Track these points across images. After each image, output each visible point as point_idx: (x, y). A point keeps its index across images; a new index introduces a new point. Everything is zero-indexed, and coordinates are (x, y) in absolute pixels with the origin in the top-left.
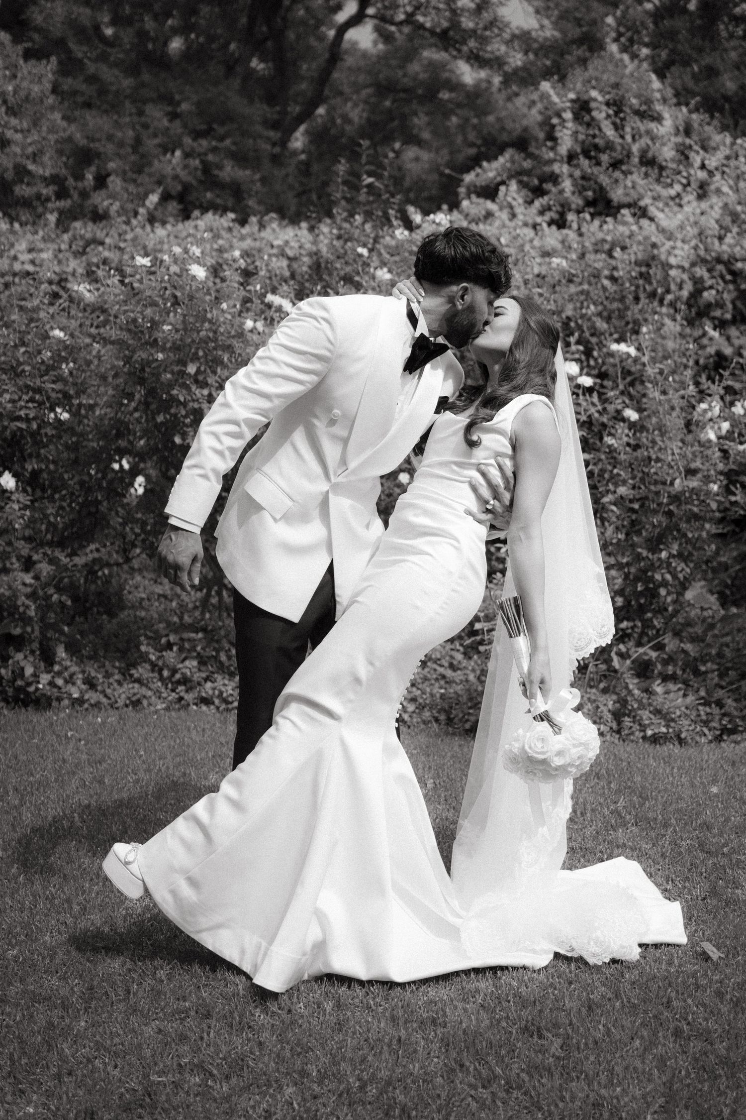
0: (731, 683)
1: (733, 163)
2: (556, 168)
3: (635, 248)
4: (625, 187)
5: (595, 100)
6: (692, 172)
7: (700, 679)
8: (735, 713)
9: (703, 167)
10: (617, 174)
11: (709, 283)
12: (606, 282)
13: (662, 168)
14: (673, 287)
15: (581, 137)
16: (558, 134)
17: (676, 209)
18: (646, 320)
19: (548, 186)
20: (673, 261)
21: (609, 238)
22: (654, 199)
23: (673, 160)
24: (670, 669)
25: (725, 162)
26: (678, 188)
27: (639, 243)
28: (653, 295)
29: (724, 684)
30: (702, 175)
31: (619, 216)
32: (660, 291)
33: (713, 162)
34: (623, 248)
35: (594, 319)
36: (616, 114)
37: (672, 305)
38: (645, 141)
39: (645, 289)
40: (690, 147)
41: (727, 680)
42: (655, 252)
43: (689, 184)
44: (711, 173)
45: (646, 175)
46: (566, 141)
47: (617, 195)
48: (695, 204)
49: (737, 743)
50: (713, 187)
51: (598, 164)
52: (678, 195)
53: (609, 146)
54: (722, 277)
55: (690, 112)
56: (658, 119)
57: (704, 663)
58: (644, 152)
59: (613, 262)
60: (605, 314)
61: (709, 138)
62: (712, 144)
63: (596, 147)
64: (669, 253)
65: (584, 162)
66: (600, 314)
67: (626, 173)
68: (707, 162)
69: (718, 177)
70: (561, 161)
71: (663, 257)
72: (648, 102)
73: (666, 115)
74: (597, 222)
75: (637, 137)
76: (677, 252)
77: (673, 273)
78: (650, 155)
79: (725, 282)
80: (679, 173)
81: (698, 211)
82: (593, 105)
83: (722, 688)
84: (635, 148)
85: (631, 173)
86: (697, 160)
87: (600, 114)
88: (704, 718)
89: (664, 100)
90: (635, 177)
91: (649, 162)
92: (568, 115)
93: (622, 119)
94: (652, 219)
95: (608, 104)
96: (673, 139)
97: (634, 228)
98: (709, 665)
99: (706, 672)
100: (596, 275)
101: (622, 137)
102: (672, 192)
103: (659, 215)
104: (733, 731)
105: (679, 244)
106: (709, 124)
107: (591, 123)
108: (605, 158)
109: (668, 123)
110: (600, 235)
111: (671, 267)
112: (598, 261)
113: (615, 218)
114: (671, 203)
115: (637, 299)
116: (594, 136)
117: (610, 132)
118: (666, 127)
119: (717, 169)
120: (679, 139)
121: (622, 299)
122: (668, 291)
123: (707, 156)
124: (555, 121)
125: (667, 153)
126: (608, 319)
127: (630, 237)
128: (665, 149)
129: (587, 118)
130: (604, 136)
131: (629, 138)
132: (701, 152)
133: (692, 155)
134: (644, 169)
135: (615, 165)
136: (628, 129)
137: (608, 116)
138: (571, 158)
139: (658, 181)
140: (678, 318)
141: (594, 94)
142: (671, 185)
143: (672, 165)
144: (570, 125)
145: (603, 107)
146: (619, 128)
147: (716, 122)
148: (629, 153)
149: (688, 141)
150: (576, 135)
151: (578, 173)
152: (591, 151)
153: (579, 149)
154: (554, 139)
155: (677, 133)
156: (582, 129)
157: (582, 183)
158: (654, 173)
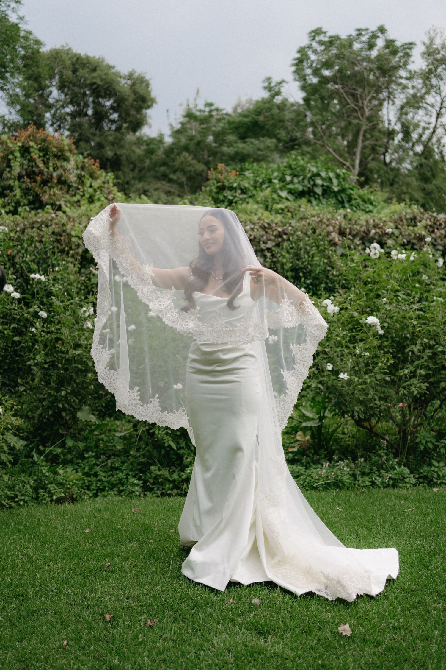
0: (103, 462)
1: (106, 185)
2: (11, 182)
3: (54, 226)
4: (50, 195)
5: (32, 147)
6: (86, 189)
7: (86, 461)
8: (104, 479)
9: (91, 186)
10: (46, 188)
12: (38, 244)
13: (70, 187)
14: (73, 247)
15: (25, 167)
16: (12, 164)
17: (77, 208)
18: (59, 264)
19: (7, 192)
20: (73, 233)
21: (39, 220)
22: (65, 202)
23: (75, 182)
24: (69, 457)
25: (102, 185)
26: (78, 197)
27: (56, 224)
28: (62, 251)
29: (98, 463)
30: (91, 190)
31: (45, 209)
32: (66, 249)
33: (96, 184)
34: (47, 226)
35: (30, 263)
36: (44, 156)
37: (73, 256)
38: (60, 171)
39: (58, 248)
40: (84, 176)
41: (100, 460)
42: (64, 228)
43: (84, 195)
45: (61, 189)
46: (17, 170)
47: (45, 198)
48: (86, 205)
49: (105, 496)
50: (96, 197)
51: (35, 181)
52: (79, 201)
53: (41, 173)
55: (85, 158)
56: (67, 160)
57: (88, 451)
58: (60, 177)
59: (41, 233)
60: (36, 261)
61: (94, 172)
62: (96, 175)
63: (34, 172)
64: (72, 229)
65: (26, 179)
66: (33, 261)
67: (50, 188)
68: (93, 184)
69: (98, 192)
70: (14, 179)
71: (68, 231)
72: (62, 150)
73: (72, 159)
74: (33, 212)
75: (56, 169)
76: (76, 228)
77: (73, 239)
78: (63, 178)
80: (79, 189)
81: (89, 209)
82: (31, 150)
83: (98, 465)
84: (55, 174)
85: (53, 188)
86: (88, 183)
87: (35, 154)
88: (87, 484)
89: (70, 151)
90: (55, 189)
91: (62, 182)
92: (18, 154)
93: (48, 159)
94: (64, 212)
95: (40, 150)
96: (75, 171)
97: (53, 215)
98: (90, 453)
99: (89, 457)
100: (31, 240)
101: (48, 168)
102: (75, 199)
103: (68, 210)
104: (103, 490)
105: (77, 225)
106: (94, 165)
107: (31, 160)
108: (38, 179)
109: (72, 163)
110: (35, 219)
111: (73, 236)
112: (34, 233)
113: (43, 210)
114: (75, 205)
115: (54, 253)
116: (32, 167)
117: (41, 165)
118: (71, 165)
119: (98, 188)
120: (79, 172)
121: (46, 253)
122: (71, 249)
123: (93, 181)
124: (11, 157)
125: (72, 178)
126: (38, 264)
127: (51, 220)
128: (71, 176)
129: (28, 157)
130: (37, 167)
131: (51, 169)
132: (90, 179)
133: (85, 180)
134: (60, 186)
135: (45, 183)
136: (51, 164)
137: (40, 157)
138: (20, 177)
139: (67, 192)
140: (76, 263)
141: (32, 144)
142: (74, 195)
143: (75, 185)
144: (19, 159)
145: (37, 151)
146: (46, 163)
147: (97, 164)
148: (52, 177)
149: (83, 173)
150: (22, 165)
151: (24, 186)
152: (31, 175)
153: (24, 173)
154: (10, 167)
155: (77, 168)
156: (25, 162)
157: (26, 192)
158: (65, 188)
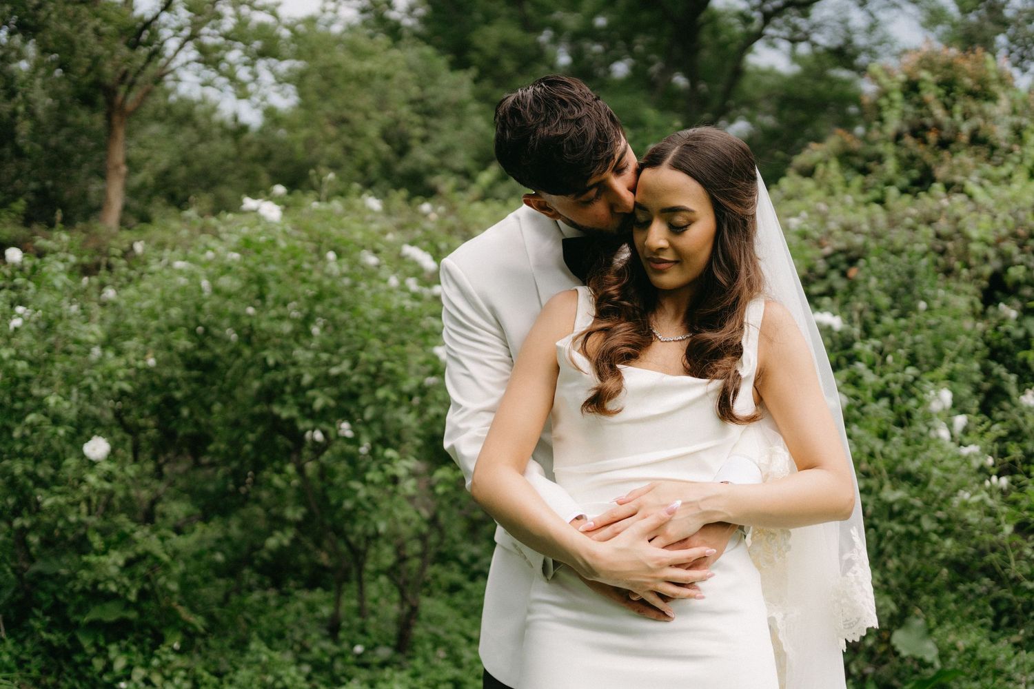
2: (880, 148)
4: (951, 166)
5: (923, 80)
10: (945, 154)
11: (1019, 259)
13: (993, 148)
15: (910, 117)
16: (885, 114)
17: (1005, 187)
19: (872, 165)
22: (979, 177)
23: (1006, 140)
26: (1009, 167)
31: (932, 191)
36: (948, 93)
40: (1026, 126)
42: (960, 225)
43: (1021, 163)
45: (976, 154)
46: (894, 123)
47: (941, 172)
48: (1025, 183)
51: (924, 142)
52: (1010, 176)
53: (938, 126)
56: (993, 99)
58: (975, 131)
63: (925, 128)
65: (909, 141)
67: (953, 154)
70: (886, 141)
71: (966, 230)
72: (982, 82)
73: (1004, 96)
74: (907, 198)
75: (967, 116)
78: (981, 134)
80: (1012, 152)
82: (922, 85)
84: (965, 127)
85: (960, 152)
87: (930, 94)
89: (1001, 81)
90: (963, 155)
91: (977, 140)
92: (897, 96)
93: (954, 100)
94: (969, 196)
95: (939, 85)
96: (1008, 118)
97: (945, 202)
101: (951, 115)
102: (1003, 171)
103: (978, 191)
107: (922, 104)
108: (932, 137)
109: (1004, 103)
110: (908, 210)
111: (972, 240)
113: (927, 192)
114: (1001, 182)
116: (922, 116)
117: (939, 112)
118: (1000, 108)
120: (1015, 119)
124: (884, 102)
125: (1001, 133)
127: (938, 211)
128: (998, 128)
129: (916, 98)
130: (931, 115)
131: (958, 117)
133: (1026, 134)
134: (973, 149)
135: (944, 144)
136: (958, 108)
137: (938, 97)
138: (898, 138)
139: (988, 159)
141: (924, 74)
142: (1002, 164)
143: (1004, 144)
144: (898, 105)
145: (933, 87)
146: (948, 108)
148: (957, 131)
149: (1024, 121)
150: (903, 114)
151: (904, 153)
152: (918, 132)
153: (906, 128)
154: (881, 120)
155: (1014, 112)
156: (910, 109)
157: (907, 163)
158: (985, 151)
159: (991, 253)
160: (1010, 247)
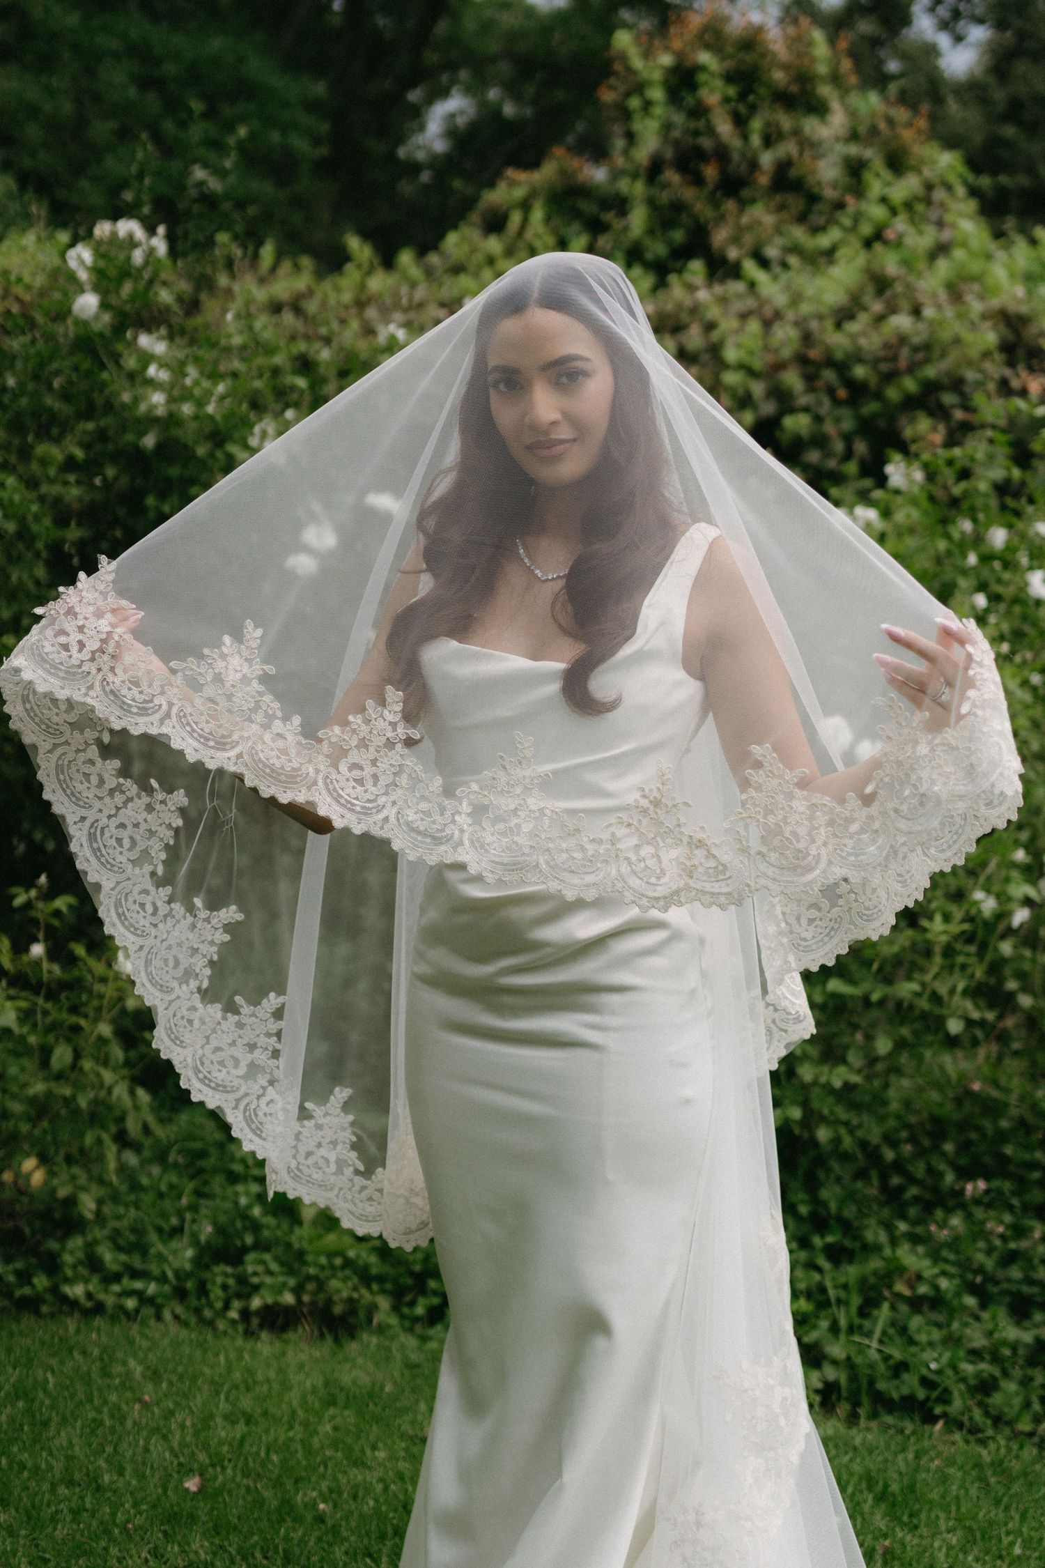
1: (935, 196)
2: (623, 185)
4: (737, 227)
5: (703, 68)
6: (865, 207)
9: (884, 199)
10: (730, 205)
11: (803, 400)
13: (813, 198)
15: (676, 134)
16: (637, 126)
19: (609, 217)
22: (785, 250)
23: (834, 186)
26: (835, 234)
36: (742, 96)
38: (788, 148)
40: (869, 163)
44: (894, 212)
45: (781, 208)
47: (718, 237)
51: (698, 181)
52: (833, 250)
53: (722, 154)
54: (831, 392)
55: (886, 101)
56: (818, 108)
58: (783, 167)
62: (907, 160)
63: (698, 152)
65: (672, 176)
67: (743, 204)
68: (889, 192)
69: (903, 217)
70: (635, 176)
72: (804, 78)
73: (835, 105)
75: (773, 138)
78: (793, 173)
79: (837, 402)
80: (842, 207)
82: (702, 77)
84: (767, 159)
85: (754, 202)
86: (875, 187)
87: (713, 93)
89: (835, 78)
90: (759, 210)
91: (786, 182)
92: (657, 93)
93: (753, 108)
95: (729, 78)
96: (842, 147)
101: (745, 137)
102: (824, 241)
106: (909, 123)
107: (699, 112)
108: (710, 172)
109: (838, 119)
114: (821, 260)
116: (696, 133)
117: (724, 128)
118: (828, 127)
119: (904, 204)
120: (854, 149)
123: (895, 182)
124: (634, 102)
125: (827, 172)
128: (823, 164)
129: (690, 100)
130: (711, 131)
131: (756, 140)
132: (886, 174)
133: (868, 177)
134: (778, 197)
135: (730, 187)
136: (756, 125)
137: (726, 100)
138: (654, 169)
139: (802, 219)
141: (705, 57)
142: (825, 228)
143: (829, 193)
144: (658, 111)
145: (719, 83)
146: (740, 122)
147: (922, 123)
148: (754, 165)
149: (868, 153)
150: (667, 127)
151: (664, 197)
152: (689, 161)
153: (669, 154)
154: (630, 136)
155: (854, 136)
156: (679, 118)
157: (667, 216)
158: (796, 203)
159: (758, 389)
160: (792, 379)
